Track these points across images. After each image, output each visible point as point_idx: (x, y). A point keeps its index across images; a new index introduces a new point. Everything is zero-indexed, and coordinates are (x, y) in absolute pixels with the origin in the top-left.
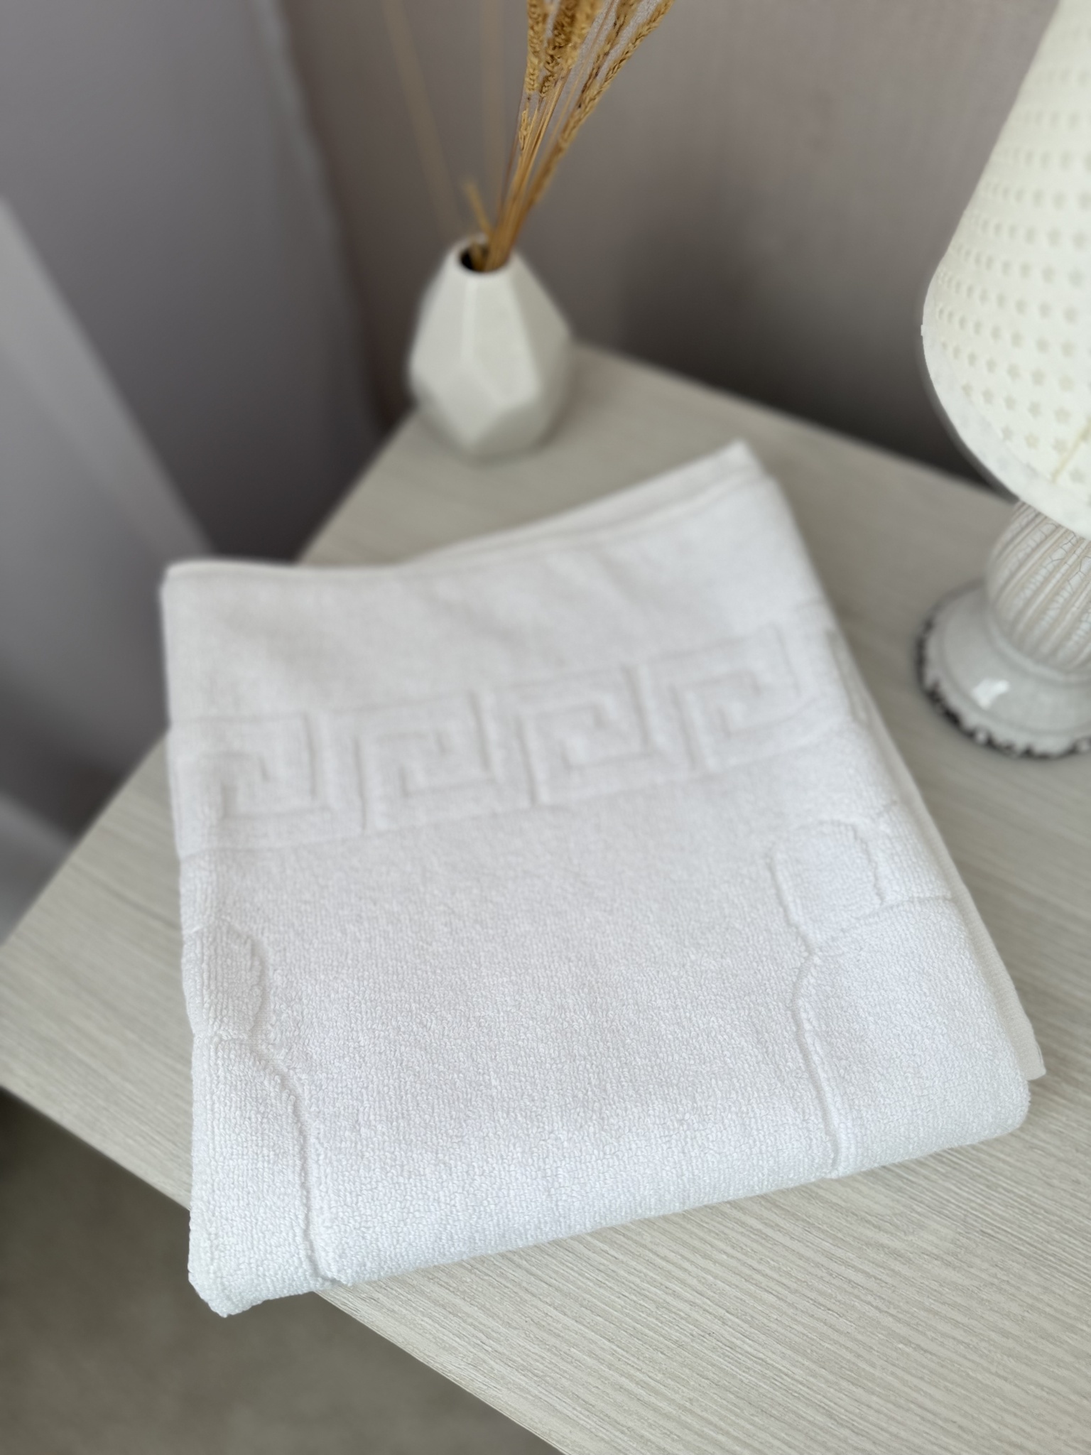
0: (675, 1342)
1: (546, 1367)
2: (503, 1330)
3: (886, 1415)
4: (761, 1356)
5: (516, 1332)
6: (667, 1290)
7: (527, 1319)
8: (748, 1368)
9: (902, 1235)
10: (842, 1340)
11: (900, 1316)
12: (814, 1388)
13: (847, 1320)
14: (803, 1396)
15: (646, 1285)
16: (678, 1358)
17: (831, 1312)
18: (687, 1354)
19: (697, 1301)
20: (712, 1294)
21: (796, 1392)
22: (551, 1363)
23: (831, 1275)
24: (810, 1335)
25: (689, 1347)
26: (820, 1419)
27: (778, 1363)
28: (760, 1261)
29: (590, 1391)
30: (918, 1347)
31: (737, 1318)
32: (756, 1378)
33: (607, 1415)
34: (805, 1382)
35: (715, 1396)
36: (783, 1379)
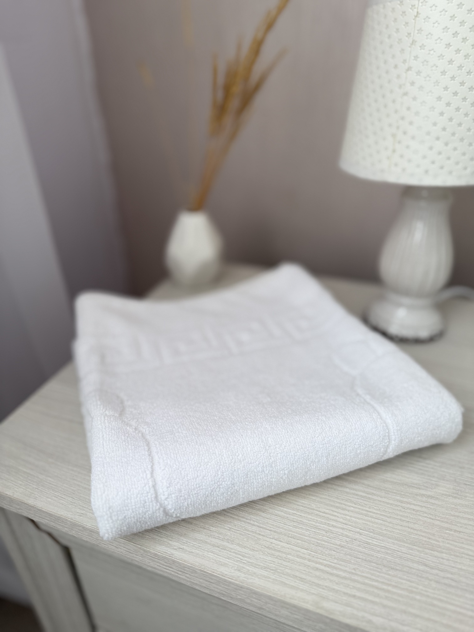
0: (339, 545)
1: (277, 565)
2: (250, 552)
3: (452, 561)
4: (383, 545)
5: (257, 552)
6: (329, 525)
7: (262, 546)
8: (379, 551)
9: (431, 490)
10: (419, 533)
11: (442, 520)
12: (413, 555)
13: (418, 525)
14: (410, 559)
15: (318, 524)
16: (343, 552)
17: (410, 523)
18: (346, 550)
19: (345, 527)
20: (351, 523)
21: (405, 558)
22: (279, 563)
23: (404, 508)
24: (403, 533)
25: (347, 547)
26: (422, 568)
27: (392, 547)
28: (370, 508)
29: (302, 573)
30: (455, 531)
31: (366, 531)
32: (383, 555)
33: (313, 582)
34: (408, 553)
35: (366, 566)
36: (397, 553)
